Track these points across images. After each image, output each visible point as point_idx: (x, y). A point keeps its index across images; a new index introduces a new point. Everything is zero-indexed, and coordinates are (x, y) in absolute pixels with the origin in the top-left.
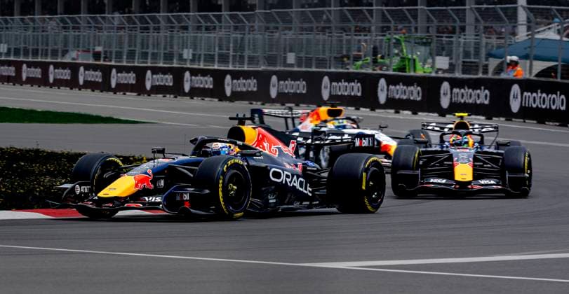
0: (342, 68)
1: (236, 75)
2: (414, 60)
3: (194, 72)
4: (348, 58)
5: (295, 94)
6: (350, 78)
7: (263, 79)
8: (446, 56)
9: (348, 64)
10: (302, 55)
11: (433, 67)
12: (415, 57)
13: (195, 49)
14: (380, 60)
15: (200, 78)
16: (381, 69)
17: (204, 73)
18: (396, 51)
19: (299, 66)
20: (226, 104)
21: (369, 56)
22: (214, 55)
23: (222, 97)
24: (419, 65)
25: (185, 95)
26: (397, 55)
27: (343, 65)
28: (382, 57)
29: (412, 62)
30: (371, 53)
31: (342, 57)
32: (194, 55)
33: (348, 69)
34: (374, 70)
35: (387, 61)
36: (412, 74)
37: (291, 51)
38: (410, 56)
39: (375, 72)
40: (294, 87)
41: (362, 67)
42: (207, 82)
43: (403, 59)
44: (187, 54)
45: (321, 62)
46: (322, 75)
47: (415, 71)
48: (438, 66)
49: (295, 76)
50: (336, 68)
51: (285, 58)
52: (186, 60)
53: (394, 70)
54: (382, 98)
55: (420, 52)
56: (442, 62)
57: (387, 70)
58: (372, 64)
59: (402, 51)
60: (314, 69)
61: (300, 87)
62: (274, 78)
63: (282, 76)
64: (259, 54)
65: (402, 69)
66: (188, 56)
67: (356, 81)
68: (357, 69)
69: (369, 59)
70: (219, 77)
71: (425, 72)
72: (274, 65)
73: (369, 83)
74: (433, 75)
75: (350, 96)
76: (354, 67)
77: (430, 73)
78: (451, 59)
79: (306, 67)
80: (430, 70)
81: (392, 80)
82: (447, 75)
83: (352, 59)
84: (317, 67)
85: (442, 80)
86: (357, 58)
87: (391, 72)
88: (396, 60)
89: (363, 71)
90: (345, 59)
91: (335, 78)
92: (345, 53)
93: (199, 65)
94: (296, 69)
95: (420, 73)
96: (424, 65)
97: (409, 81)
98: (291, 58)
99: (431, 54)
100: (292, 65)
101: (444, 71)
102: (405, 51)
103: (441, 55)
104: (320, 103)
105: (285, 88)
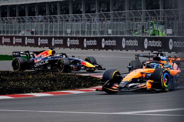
0: (130, 35)
1: (88, 39)
2: (159, 31)
3: (71, 38)
4: (132, 31)
5: (112, 46)
6: (133, 39)
7: (99, 40)
8: (171, 29)
9: (132, 33)
10: (114, 30)
11: (166, 33)
12: (159, 29)
13: (72, 29)
14: (145, 31)
15: (73, 40)
16: (145, 35)
17: (75, 38)
18: (151, 28)
19: (113, 34)
20: (84, 51)
21: (141, 30)
22: (79, 31)
23: (83, 48)
24: (160, 33)
25: (68, 47)
26: (152, 29)
27: (130, 34)
28: (146, 30)
29: (157, 32)
30: (142, 28)
31: (130, 30)
32: (71, 31)
33: (132, 35)
34: (143, 35)
35: (148, 31)
36: (158, 36)
37: (110, 28)
38: (157, 29)
39: (143, 36)
40: (111, 43)
41: (138, 34)
42: (77, 42)
43: (154, 30)
44: (69, 31)
45: (122, 33)
46: (122, 38)
47: (159, 35)
48: (168, 33)
49: (111, 39)
50: (128, 35)
51: (108, 32)
52: (68, 33)
53: (151, 35)
54: (146, 46)
56: (169, 31)
57: (148, 35)
58: (141, 33)
59: (154, 27)
60: (119, 36)
61: (113, 43)
62: (103, 40)
63: (106, 39)
64: (97, 30)
65: (154, 35)
66: (69, 32)
67: (136, 40)
68: (136, 35)
69: (141, 31)
70: (81, 40)
71: (162, 35)
72: (103, 34)
73: (141, 41)
74: (166, 36)
75: (133, 46)
76: (135, 34)
77: (165, 36)
78: (173, 30)
79: (116, 35)
80: (165, 35)
81: (150, 39)
82: (171, 36)
83: (134, 31)
84: (120, 35)
85: (169, 38)
86: (136, 31)
87: (149, 36)
88: (151, 31)
89: (138, 36)
90: (131, 31)
91: (127, 39)
92: (131, 29)
93: (73, 35)
94: (112, 36)
95: (161, 36)
96: (162, 32)
97: (156, 39)
98: (110, 31)
99: (165, 28)
100: (110, 34)
101: (170, 35)
102: (155, 27)
103: (168, 28)
104: (121, 49)
105: (107, 43)
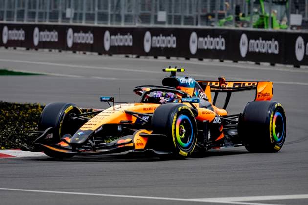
0: (207, 25)
1: (114, 32)
2: (272, 18)
3: (77, 29)
4: (213, 16)
5: (166, 48)
6: (214, 33)
7: (138, 35)
8: (299, 13)
9: (213, 22)
10: (173, 14)
11: (288, 24)
12: (272, 15)
13: (76, 9)
14: (241, 18)
15: (81, 34)
16: (242, 26)
17: (85, 30)
18: (256, 10)
19: (170, 23)
20: (105, 58)
21: (232, 14)
22: (94, 14)
23: (101, 51)
24: (276, 22)
25: (68, 49)
26: (257, 13)
27: (208, 22)
28: (244, 15)
29: (269, 20)
30: (234, 11)
31: (207, 15)
32: (76, 14)
33: (213, 26)
34: (236, 27)
35: (248, 19)
36: (270, 30)
37: (162, 9)
38: (268, 15)
39: (237, 29)
40: (165, 42)
41: (225, 24)
42: (89, 38)
43: (262, 17)
44: (69, 13)
45: (189, 20)
46: (189, 32)
47: (272, 27)
48: (293, 23)
49: (166, 32)
50: (202, 24)
51: (156, 17)
52: (69, 19)
53: (254, 27)
54: (243, 52)
55: (277, 10)
56: (296, 19)
57: (248, 27)
58: (234, 21)
59: (261, 10)
60: (182, 26)
61: (171, 42)
62: (148, 34)
63: (155, 32)
64: (133, 13)
65: (262, 26)
66: (71, 15)
67: (220, 37)
68: (221, 26)
69: (232, 17)
70: (98, 33)
71: (281, 28)
72: (148, 22)
73: (232, 38)
74: (289, 30)
75: (215, 50)
76: (218, 24)
77: (286, 29)
78: (303, 16)
79: (175, 24)
80: (286, 26)
81: (252, 36)
82: (299, 31)
83: (216, 16)
84: (185, 24)
85: (296, 36)
86: (221, 16)
87: (251, 29)
88: (255, 19)
89: (227, 28)
90: (210, 17)
91: (201, 33)
92: (209, 11)
93: (81, 23)
94: (167, 26)
95: (277, 28)
96: (281, 21)
97: (267, 36)
98: (162, 16)
99: (286, 11)
100: (163, 23)
101: (298, 27)
102: (263, 10)
103: (295, 13)
104: (188, 56)
105: (157, 43)
